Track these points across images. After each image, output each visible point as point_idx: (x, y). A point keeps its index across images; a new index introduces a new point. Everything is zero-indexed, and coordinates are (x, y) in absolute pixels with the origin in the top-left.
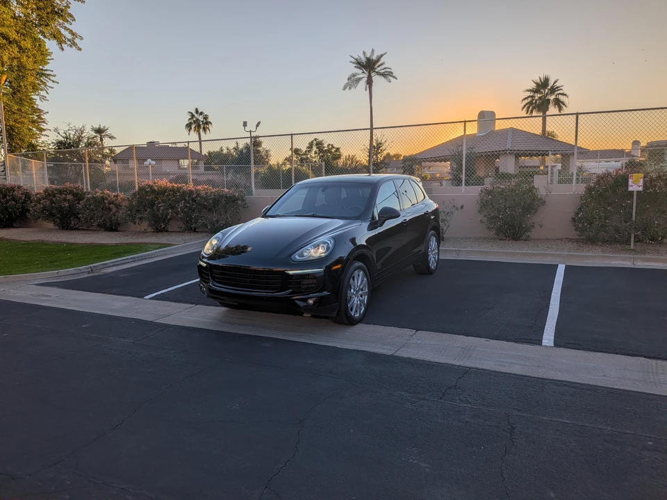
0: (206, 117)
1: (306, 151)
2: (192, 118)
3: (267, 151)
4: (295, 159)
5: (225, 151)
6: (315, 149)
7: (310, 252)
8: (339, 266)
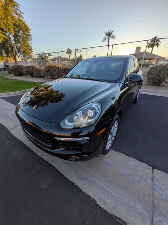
0: (71, 50)
2: (68, 50)
7: (78, 118)
8: (104, 130)
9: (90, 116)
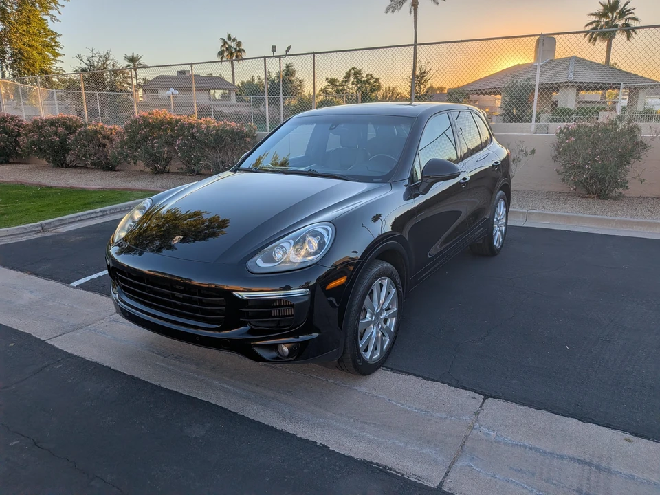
0: (239, 45)
1: (342, 82)
2: (225, 45)
3: (301, 82)
4: (330, 90)
5: (256, 81)
6: (352, 79)
7: (286, 253)
8: (342, 280)
9: (312, 250)
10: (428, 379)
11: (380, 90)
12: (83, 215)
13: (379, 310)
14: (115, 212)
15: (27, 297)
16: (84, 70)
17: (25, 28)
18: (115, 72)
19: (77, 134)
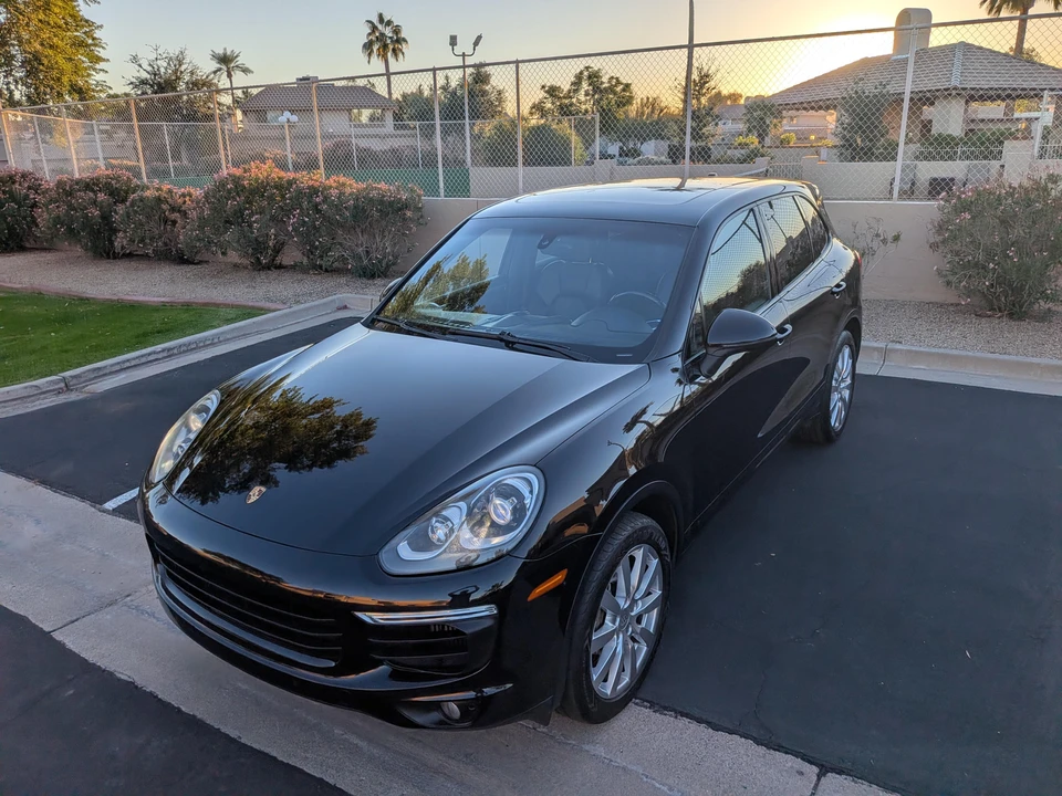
0: (397, 30)
1: (569, 91)
2: (373, 31)
3: (500, 93)
4: (549, 105)
5: (426, 93)
6: (585, 86)
7: (452, 530)
8: (559, 578)
9: (501, 522)
10: (716, 728)
11: (631, 104)
12: (134, 359)
13: (628, 603)
14: (188, 351)
15: (30, 532)
16: (144, 82)
17: (42, 16)
18: (196, 85)
19: (128, 204)
